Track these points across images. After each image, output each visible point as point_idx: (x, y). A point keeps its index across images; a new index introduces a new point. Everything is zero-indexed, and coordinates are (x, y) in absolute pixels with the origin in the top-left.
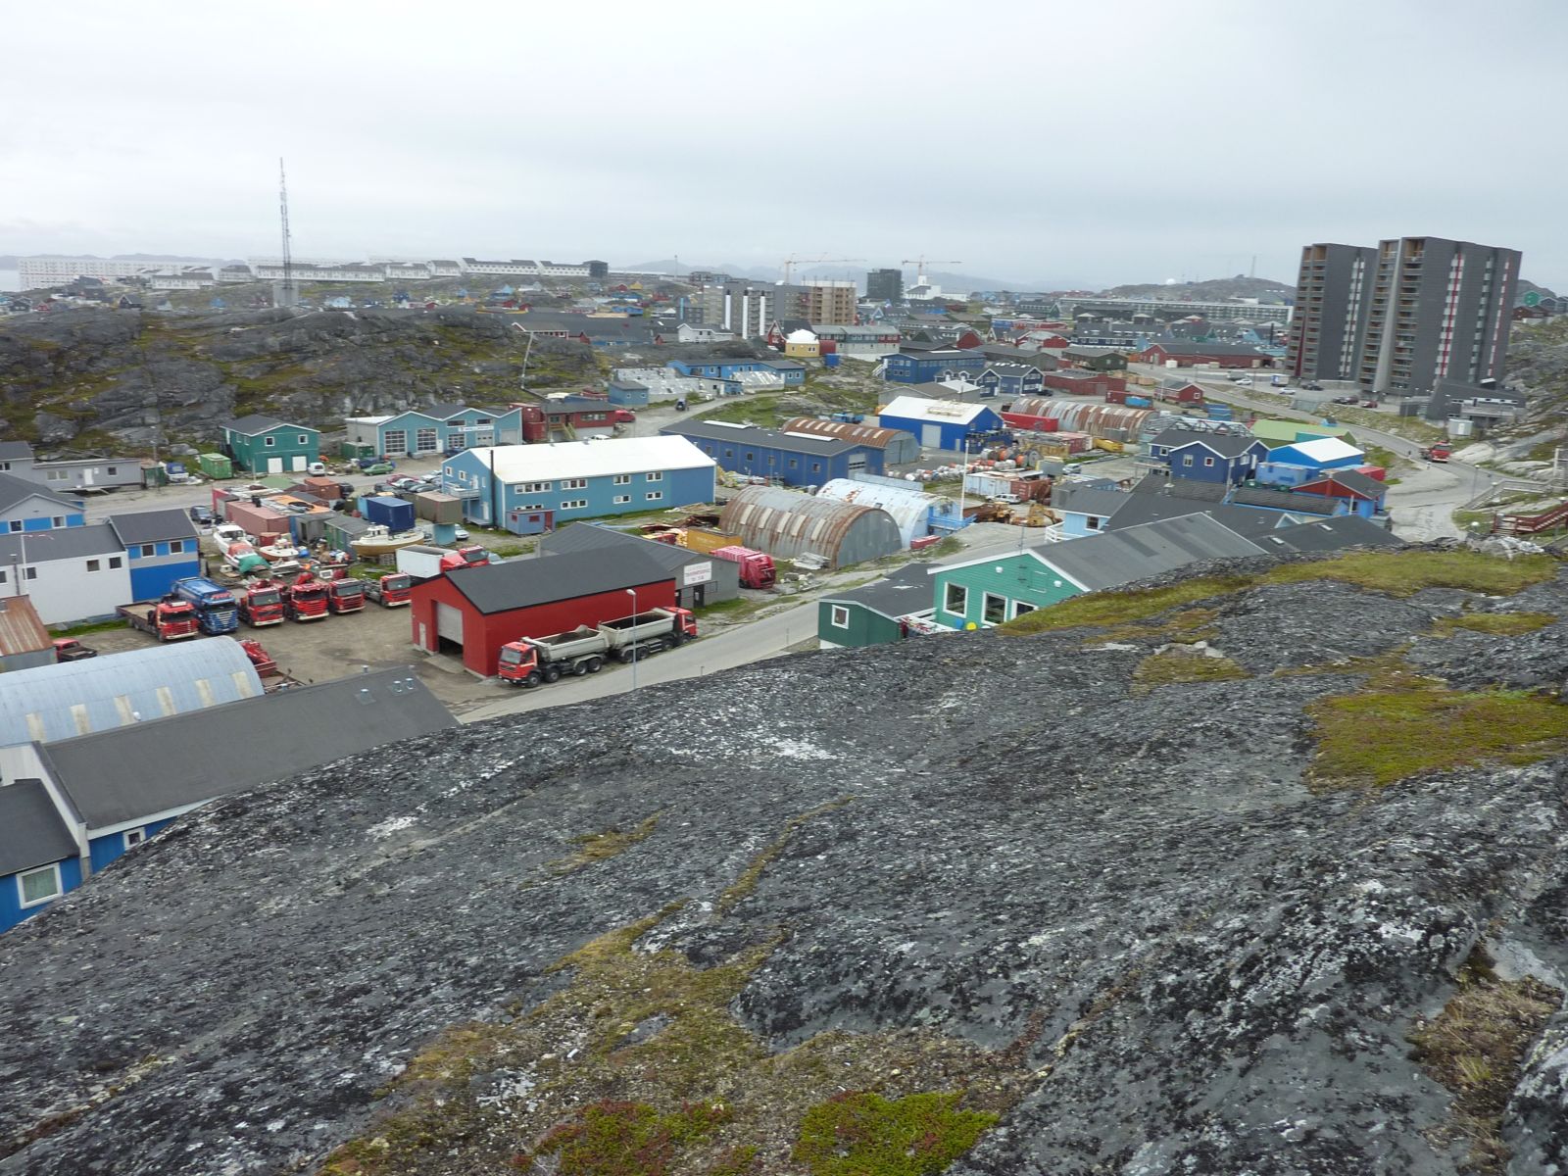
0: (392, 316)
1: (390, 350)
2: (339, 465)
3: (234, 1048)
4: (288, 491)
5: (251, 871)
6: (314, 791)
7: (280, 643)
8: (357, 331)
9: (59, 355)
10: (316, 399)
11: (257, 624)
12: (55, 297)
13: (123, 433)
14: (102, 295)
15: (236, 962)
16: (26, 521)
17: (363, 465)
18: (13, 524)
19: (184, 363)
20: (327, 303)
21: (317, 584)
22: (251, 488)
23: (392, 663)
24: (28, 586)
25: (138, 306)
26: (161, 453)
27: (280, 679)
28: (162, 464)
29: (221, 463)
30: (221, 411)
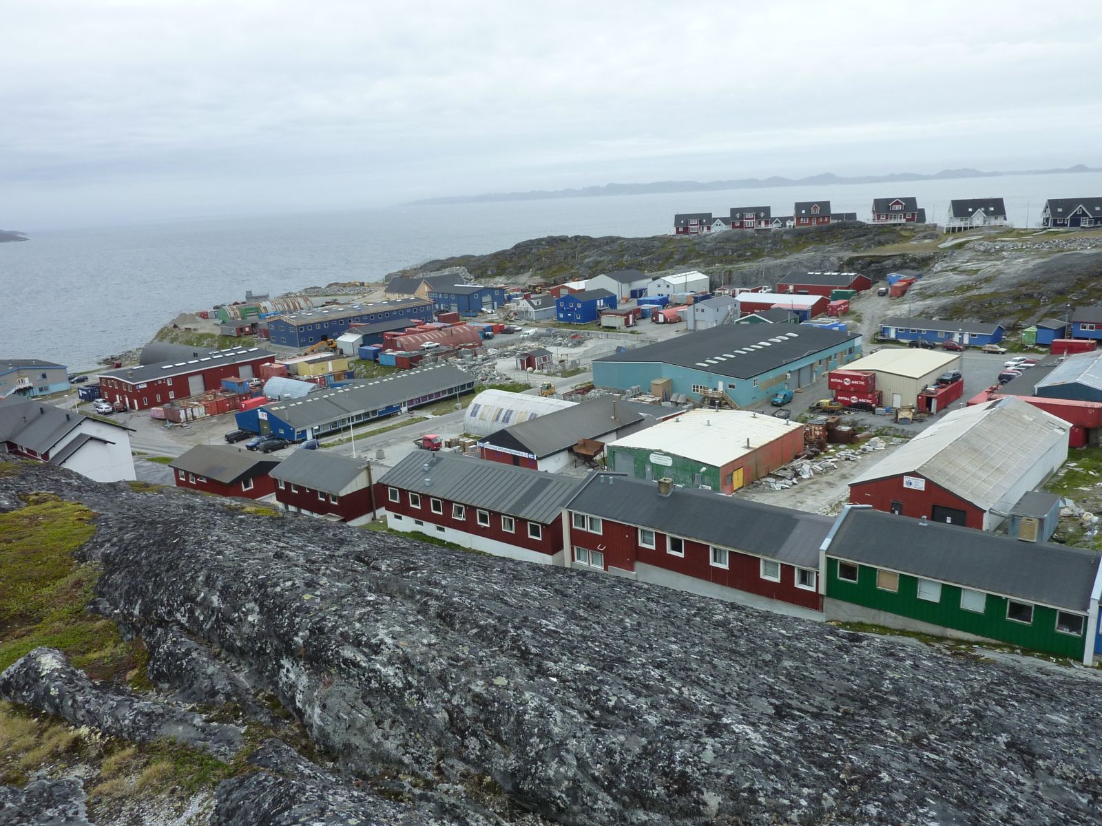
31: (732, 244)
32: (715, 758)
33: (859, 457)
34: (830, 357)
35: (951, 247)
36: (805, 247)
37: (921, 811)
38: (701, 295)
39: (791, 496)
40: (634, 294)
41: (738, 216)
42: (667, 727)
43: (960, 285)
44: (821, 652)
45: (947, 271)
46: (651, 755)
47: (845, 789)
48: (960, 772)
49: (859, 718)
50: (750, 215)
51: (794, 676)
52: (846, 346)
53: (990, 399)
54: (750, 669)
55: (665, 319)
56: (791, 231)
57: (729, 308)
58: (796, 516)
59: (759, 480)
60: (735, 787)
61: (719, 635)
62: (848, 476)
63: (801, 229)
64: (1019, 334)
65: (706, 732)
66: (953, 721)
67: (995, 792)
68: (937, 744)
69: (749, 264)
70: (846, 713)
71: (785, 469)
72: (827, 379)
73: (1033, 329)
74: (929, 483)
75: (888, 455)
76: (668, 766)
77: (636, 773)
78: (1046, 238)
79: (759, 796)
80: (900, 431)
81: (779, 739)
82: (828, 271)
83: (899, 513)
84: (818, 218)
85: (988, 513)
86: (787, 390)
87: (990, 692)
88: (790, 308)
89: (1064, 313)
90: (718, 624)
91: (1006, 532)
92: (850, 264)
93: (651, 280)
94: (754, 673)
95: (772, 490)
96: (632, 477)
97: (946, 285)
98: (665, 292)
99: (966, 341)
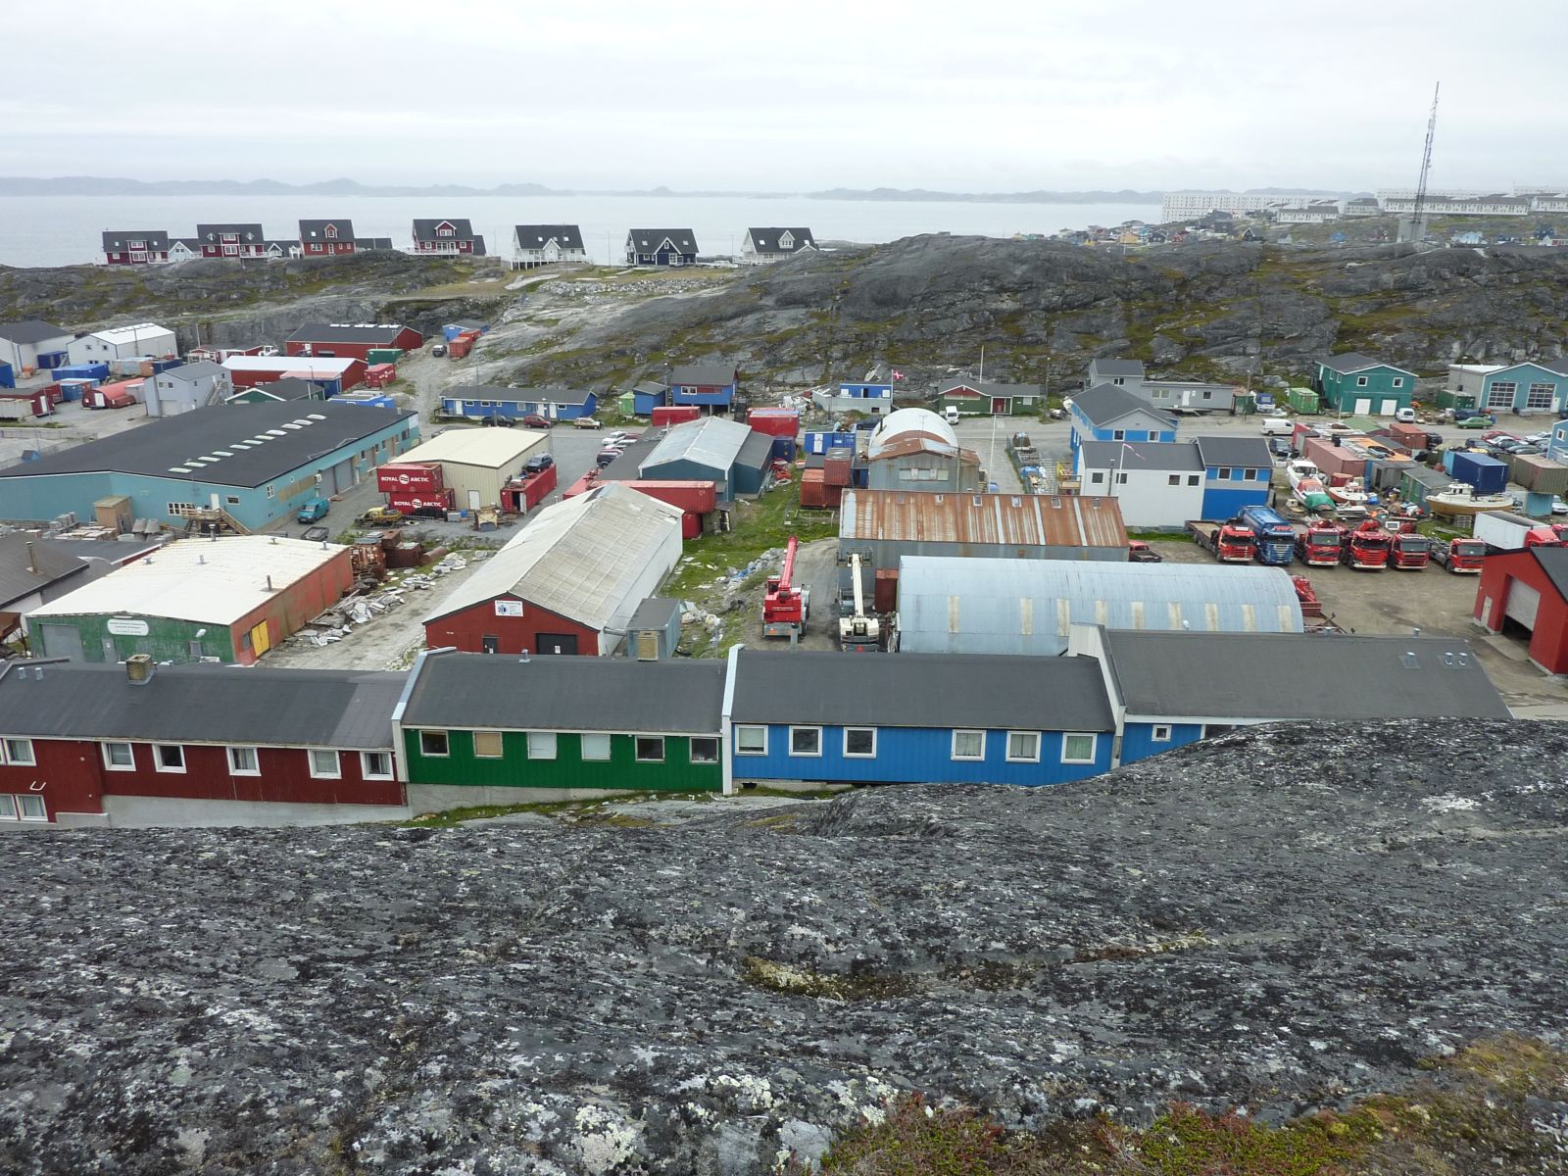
0: (1530, 255)
1: (1519, 293)
2: (1431, 414)
3: (1274, 956)
4: (1371, 435)
5: (1298, 799)
6: (1373, 743)
7: (1330, 585)
8: (1484, 271)
9: (1183, 284)
10: (1421, 341)
11: (1311, 562)
12: (1188, 229)
13: (1224, 360)
14: (1230, 228)
15: (1280, 879)
16: (1127, 432)
17: (1459, 417)
18: (1117, 432)
19: (1293, 297)
20: (1454, 239)
21: (1381, 534)
22: (1334, 427)
23: (1442, 632)
24: (1118, 490)
25: (1261, 239)
26: (1254, 382)
27: (1322, 621)
28: (1253, 393)
29: (1309, 398)
30: (1320, 346)
31: (206, 281)
32: (193, 1075)
33: (433, 583)
34: (377, 446)
35: (521, 289)
36: (322, 287)
37: (500, 1046)
38: (165, 361)
39: (344, 652)
40: (44, 362)
41: (211, 237)
42: (110, 1053)
43: (537, 339)
44: (369, 867)
45: (519, 321)
46: (83, 1106)
47: (398, 1052)
48: (555, 977)
49: (427, 945)
50: (230, 237)
51: (332, 913)
52: (397, 429)
53: (589, 488)
54: (262, 921)
55: (106, 400)
56: (298, 263)
57: (214, 380)
58: (351, 680)
59: (292, 635)
60: (230, 1107)
61: (209, 883)
62: (421, 611)
63: (311, 261)
64: (614, 403)
65: (179, 1040)
66: (549, 912)
67: (598, 987)
68: (529, 949)
69: (238, 312)
70: (408, 943)
71: (330, 614)
72: (375, 477)
73: (630, 395)
74: (528, 606)
75: (471, 574)
76: (115, 1114)
77: (57, 1145)
78: (632, 278)
79: (268, 1108)
80: (483, 541)
81: (299, 1013)
82: (360, 322)
83: (495, 652)
84: (336, 244)
85: (602, 633)
86: (319, 498)
87: (593, 861)
88: (309, 377)
89: (661, 374)
90: (208, 866)
91: (626, 654)
92: (390, 311)
93: (73, 338)
94: (269, 926)
95: (314, 648)
96: (78, 662)
97: (521, 340)
98: (102, 358)
99: (553, 415)
